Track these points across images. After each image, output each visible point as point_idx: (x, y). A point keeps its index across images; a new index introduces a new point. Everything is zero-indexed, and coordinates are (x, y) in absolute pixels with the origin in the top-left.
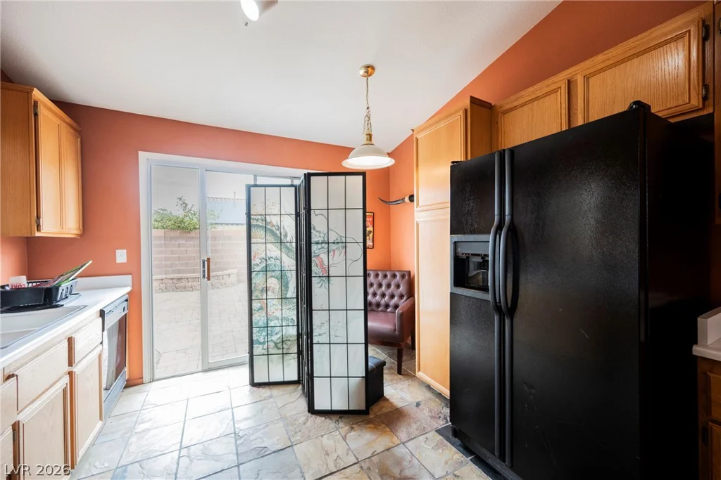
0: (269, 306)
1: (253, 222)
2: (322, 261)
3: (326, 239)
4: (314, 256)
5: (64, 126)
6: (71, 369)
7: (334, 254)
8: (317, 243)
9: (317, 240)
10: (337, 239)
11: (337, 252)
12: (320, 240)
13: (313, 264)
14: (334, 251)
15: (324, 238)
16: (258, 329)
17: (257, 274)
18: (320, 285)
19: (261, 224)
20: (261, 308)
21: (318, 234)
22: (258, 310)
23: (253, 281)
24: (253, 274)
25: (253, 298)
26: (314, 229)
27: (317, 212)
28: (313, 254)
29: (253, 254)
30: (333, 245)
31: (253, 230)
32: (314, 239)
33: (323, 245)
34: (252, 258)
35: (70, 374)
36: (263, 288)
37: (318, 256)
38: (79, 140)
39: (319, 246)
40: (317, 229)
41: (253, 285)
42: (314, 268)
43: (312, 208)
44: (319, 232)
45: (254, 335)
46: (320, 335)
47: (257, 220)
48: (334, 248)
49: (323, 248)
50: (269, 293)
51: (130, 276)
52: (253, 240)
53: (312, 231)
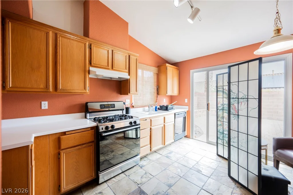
0: (224, 124)
1: (219, 89)
2: (235, 107)
3: (237, 96)
4: (232, 104)
5: (174, 69)
6: (164, 124)
7: (241, 104)
8: (233, 98)
9: (233, 97)
10: (243, 97)
11: (243, 103)
12: (235, 97)
13: (231, 108)
14: (241, 102)
15: (236, 96)
16: (220, 133)
17: (219, 110)
18: (234, 118)
19: (221, 90)
20: (221, 125)
21: (233, 94)
22: (220, 125)
23: (218, 113)
24: (218, 110)
25: (218, 120)
26: (232, 92)
27: (233, 84)
28: (231, 103)
29: (218, 102)
30: (241, 99)
31: (218, 93)
32: (232, 97)
33: (236, 99)
34: (218, 104)
35: (164, 125)
36: (222, 117)
37: (233, 104)
38: (178, 71)
39: (234, 100)
40: (233, 92)
41: (218, 115)
42: (231, 110)
43: (231, 82)
44: (234, 93)
45: (218, 135)
46: (234, 142)
47: (220, 88)
48: (241, 101)
49: (236, 101)
50: (224, 119)
51: (188, 106)
52: (218, 97)
53: (231, 93)
